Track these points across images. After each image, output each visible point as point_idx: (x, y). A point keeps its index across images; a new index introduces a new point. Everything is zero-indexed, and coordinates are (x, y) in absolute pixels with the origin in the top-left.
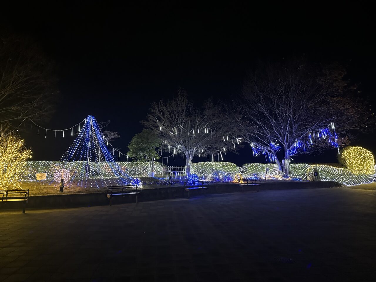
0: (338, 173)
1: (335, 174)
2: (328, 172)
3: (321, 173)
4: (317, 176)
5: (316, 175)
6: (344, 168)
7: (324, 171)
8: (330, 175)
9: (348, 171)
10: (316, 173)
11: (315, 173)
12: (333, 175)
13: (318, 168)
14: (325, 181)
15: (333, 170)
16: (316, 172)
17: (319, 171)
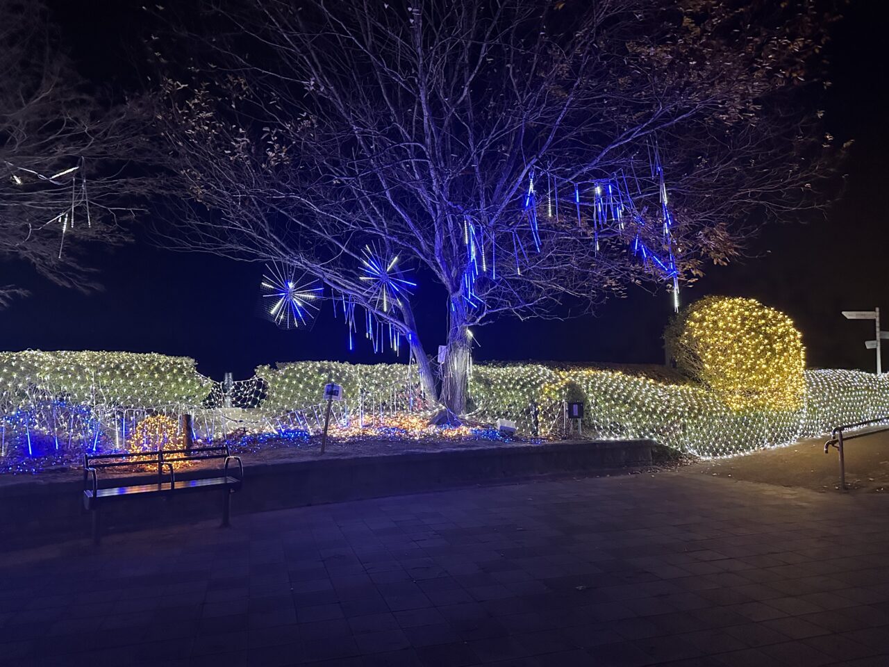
0: (668, 407)
1: (654, 411)
2: (625, 402)
3: (596, 404)
4: (579, 420)
5: (576, 414)
6: (693, 386)
7: (611, 395)
8: (635, 415)
9: (707, 397)
10: (576, 407)
11: (570, 405)
12: (647, 412)
13: (587, 382)
14: (612, 439)
15: (649, 391)
16: (576, 403)
17: (591, 395)
